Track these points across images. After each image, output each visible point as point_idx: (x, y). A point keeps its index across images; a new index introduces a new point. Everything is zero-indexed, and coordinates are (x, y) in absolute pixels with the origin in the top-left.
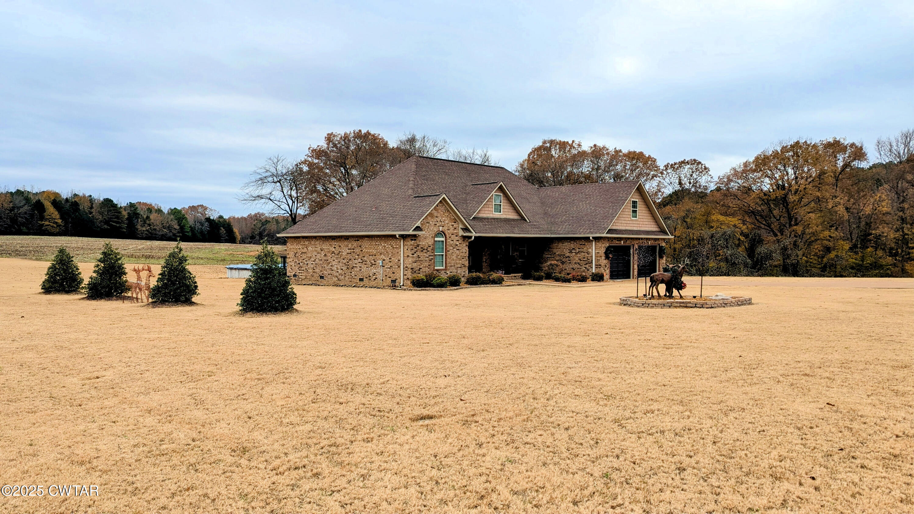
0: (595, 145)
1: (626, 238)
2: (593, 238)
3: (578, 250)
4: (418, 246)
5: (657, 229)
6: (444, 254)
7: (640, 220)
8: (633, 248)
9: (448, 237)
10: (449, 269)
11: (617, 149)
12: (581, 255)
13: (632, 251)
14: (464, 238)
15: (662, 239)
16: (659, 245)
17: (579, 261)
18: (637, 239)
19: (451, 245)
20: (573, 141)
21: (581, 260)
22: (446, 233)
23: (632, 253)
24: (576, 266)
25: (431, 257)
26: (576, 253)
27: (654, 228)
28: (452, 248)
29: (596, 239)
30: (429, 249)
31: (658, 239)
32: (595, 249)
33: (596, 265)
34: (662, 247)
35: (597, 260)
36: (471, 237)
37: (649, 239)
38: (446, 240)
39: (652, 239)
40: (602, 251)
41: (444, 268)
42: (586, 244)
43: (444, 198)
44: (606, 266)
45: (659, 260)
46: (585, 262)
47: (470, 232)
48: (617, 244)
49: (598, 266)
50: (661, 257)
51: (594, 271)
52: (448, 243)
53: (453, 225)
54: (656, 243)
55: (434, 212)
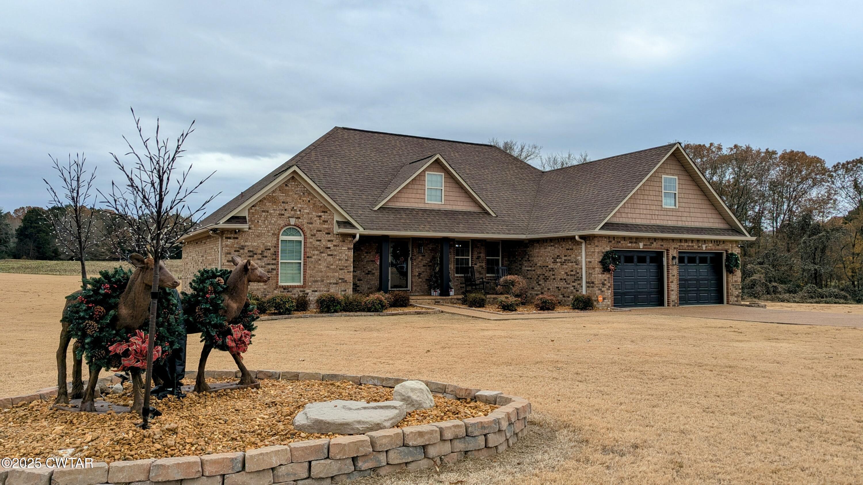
0: (736, 146)
1: (649, 239)
2: (581, 237)
3: (564, 258)
4: (243, 248)
5: (722, 225)
6: (302, 262)
7: (681, 209)
8: (668, 255)
9: (308, 235)
10: (311, 286)
11: (770, 150)
12: (568, 267)
13: (665, 260)
14: (344, 236)
15: (731, 242)
16: (727, 251)
17: (565, 277)
18: (673, 240)
19: (316, 248)
20: (711, 144)
21: (568, 275)
22: (305, 229)
23: (665, 263)
24: (562, 284)
25: (270, 267)
26: (562, 264)
27: (714, 222)
28: (316, 252)
29: (584, 238)
30: (268, 253)
31: (724, 242)
32: (586, 255)
33: (587, 283)
34: (732, 254)
35: (589, 275)
36: (354, 236)
37: (705, 241)
38: (305, 239)
39: (711, 241)
40: (597, 258)
41: (302, 284)
42: (574, 247)
43: (295, 172)
44: (604, 284)
45: (727, 277)
46: (573, 278)
47: (353, 227)
48: (628, 247)
49: (590, 284)
50: (730, 271)
51: (584, 293)
52: (308, 245)
53: (320, 216)
54: (720, 247)
55: (278, 194)
